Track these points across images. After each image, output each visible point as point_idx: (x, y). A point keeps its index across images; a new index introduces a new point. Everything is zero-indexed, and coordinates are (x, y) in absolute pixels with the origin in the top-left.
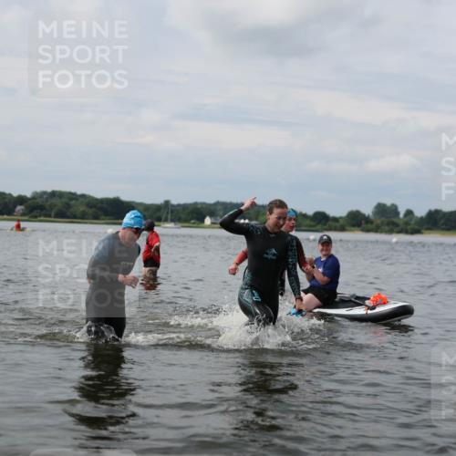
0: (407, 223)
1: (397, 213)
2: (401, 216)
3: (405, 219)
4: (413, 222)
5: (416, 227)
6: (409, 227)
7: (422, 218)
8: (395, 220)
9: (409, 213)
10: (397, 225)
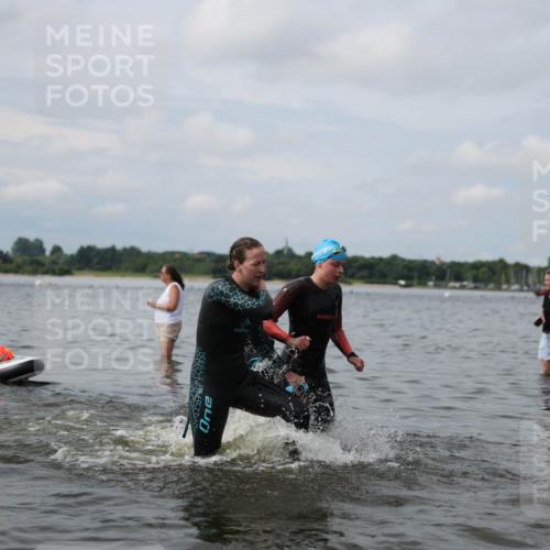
0: (54, 263)
1: (42, 250)
2: (48, 253)
3: (53, 258)
4: (61, 261)
5: (66, 267)
6: (56, 268)
7: (72, 256)
8: (40, 258)
9: (57, 250)
10: (42, 265)
